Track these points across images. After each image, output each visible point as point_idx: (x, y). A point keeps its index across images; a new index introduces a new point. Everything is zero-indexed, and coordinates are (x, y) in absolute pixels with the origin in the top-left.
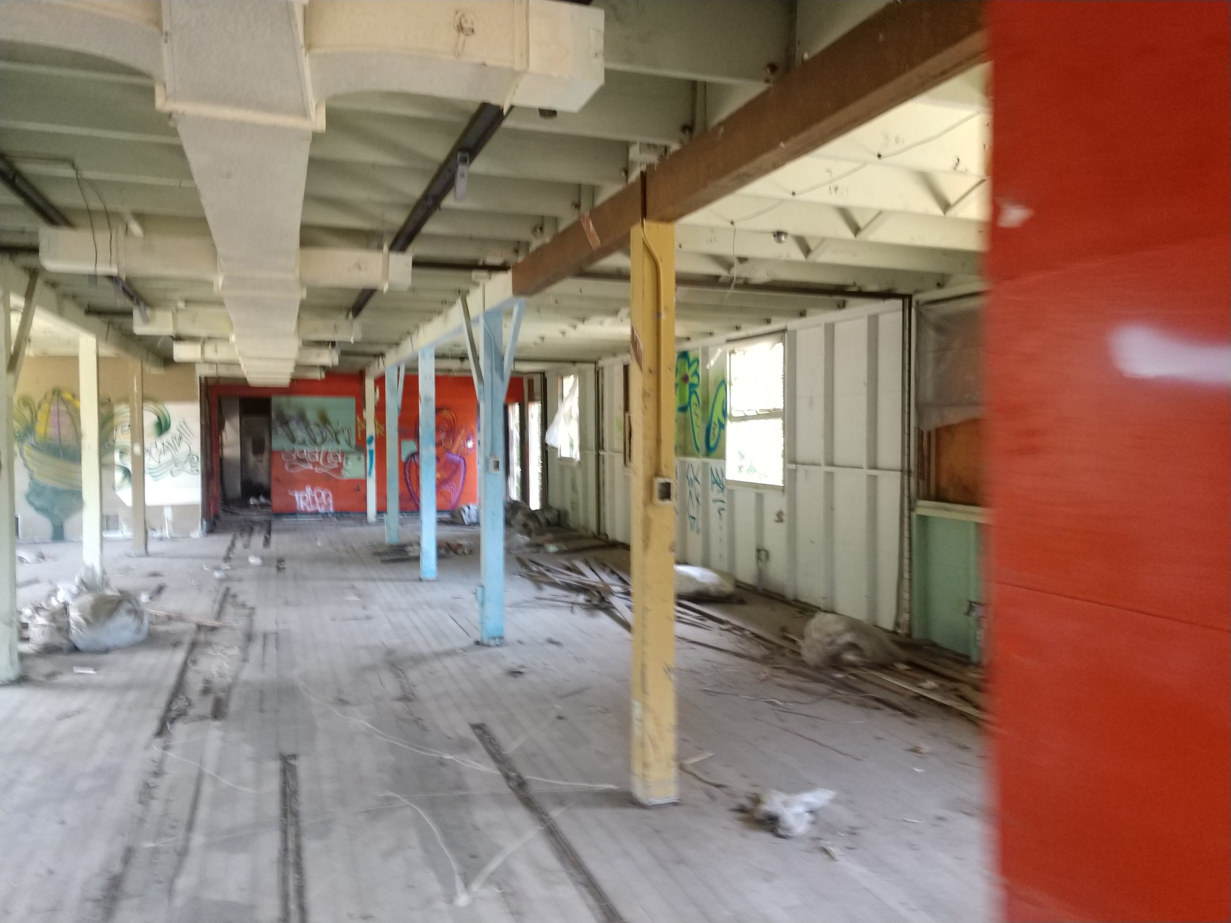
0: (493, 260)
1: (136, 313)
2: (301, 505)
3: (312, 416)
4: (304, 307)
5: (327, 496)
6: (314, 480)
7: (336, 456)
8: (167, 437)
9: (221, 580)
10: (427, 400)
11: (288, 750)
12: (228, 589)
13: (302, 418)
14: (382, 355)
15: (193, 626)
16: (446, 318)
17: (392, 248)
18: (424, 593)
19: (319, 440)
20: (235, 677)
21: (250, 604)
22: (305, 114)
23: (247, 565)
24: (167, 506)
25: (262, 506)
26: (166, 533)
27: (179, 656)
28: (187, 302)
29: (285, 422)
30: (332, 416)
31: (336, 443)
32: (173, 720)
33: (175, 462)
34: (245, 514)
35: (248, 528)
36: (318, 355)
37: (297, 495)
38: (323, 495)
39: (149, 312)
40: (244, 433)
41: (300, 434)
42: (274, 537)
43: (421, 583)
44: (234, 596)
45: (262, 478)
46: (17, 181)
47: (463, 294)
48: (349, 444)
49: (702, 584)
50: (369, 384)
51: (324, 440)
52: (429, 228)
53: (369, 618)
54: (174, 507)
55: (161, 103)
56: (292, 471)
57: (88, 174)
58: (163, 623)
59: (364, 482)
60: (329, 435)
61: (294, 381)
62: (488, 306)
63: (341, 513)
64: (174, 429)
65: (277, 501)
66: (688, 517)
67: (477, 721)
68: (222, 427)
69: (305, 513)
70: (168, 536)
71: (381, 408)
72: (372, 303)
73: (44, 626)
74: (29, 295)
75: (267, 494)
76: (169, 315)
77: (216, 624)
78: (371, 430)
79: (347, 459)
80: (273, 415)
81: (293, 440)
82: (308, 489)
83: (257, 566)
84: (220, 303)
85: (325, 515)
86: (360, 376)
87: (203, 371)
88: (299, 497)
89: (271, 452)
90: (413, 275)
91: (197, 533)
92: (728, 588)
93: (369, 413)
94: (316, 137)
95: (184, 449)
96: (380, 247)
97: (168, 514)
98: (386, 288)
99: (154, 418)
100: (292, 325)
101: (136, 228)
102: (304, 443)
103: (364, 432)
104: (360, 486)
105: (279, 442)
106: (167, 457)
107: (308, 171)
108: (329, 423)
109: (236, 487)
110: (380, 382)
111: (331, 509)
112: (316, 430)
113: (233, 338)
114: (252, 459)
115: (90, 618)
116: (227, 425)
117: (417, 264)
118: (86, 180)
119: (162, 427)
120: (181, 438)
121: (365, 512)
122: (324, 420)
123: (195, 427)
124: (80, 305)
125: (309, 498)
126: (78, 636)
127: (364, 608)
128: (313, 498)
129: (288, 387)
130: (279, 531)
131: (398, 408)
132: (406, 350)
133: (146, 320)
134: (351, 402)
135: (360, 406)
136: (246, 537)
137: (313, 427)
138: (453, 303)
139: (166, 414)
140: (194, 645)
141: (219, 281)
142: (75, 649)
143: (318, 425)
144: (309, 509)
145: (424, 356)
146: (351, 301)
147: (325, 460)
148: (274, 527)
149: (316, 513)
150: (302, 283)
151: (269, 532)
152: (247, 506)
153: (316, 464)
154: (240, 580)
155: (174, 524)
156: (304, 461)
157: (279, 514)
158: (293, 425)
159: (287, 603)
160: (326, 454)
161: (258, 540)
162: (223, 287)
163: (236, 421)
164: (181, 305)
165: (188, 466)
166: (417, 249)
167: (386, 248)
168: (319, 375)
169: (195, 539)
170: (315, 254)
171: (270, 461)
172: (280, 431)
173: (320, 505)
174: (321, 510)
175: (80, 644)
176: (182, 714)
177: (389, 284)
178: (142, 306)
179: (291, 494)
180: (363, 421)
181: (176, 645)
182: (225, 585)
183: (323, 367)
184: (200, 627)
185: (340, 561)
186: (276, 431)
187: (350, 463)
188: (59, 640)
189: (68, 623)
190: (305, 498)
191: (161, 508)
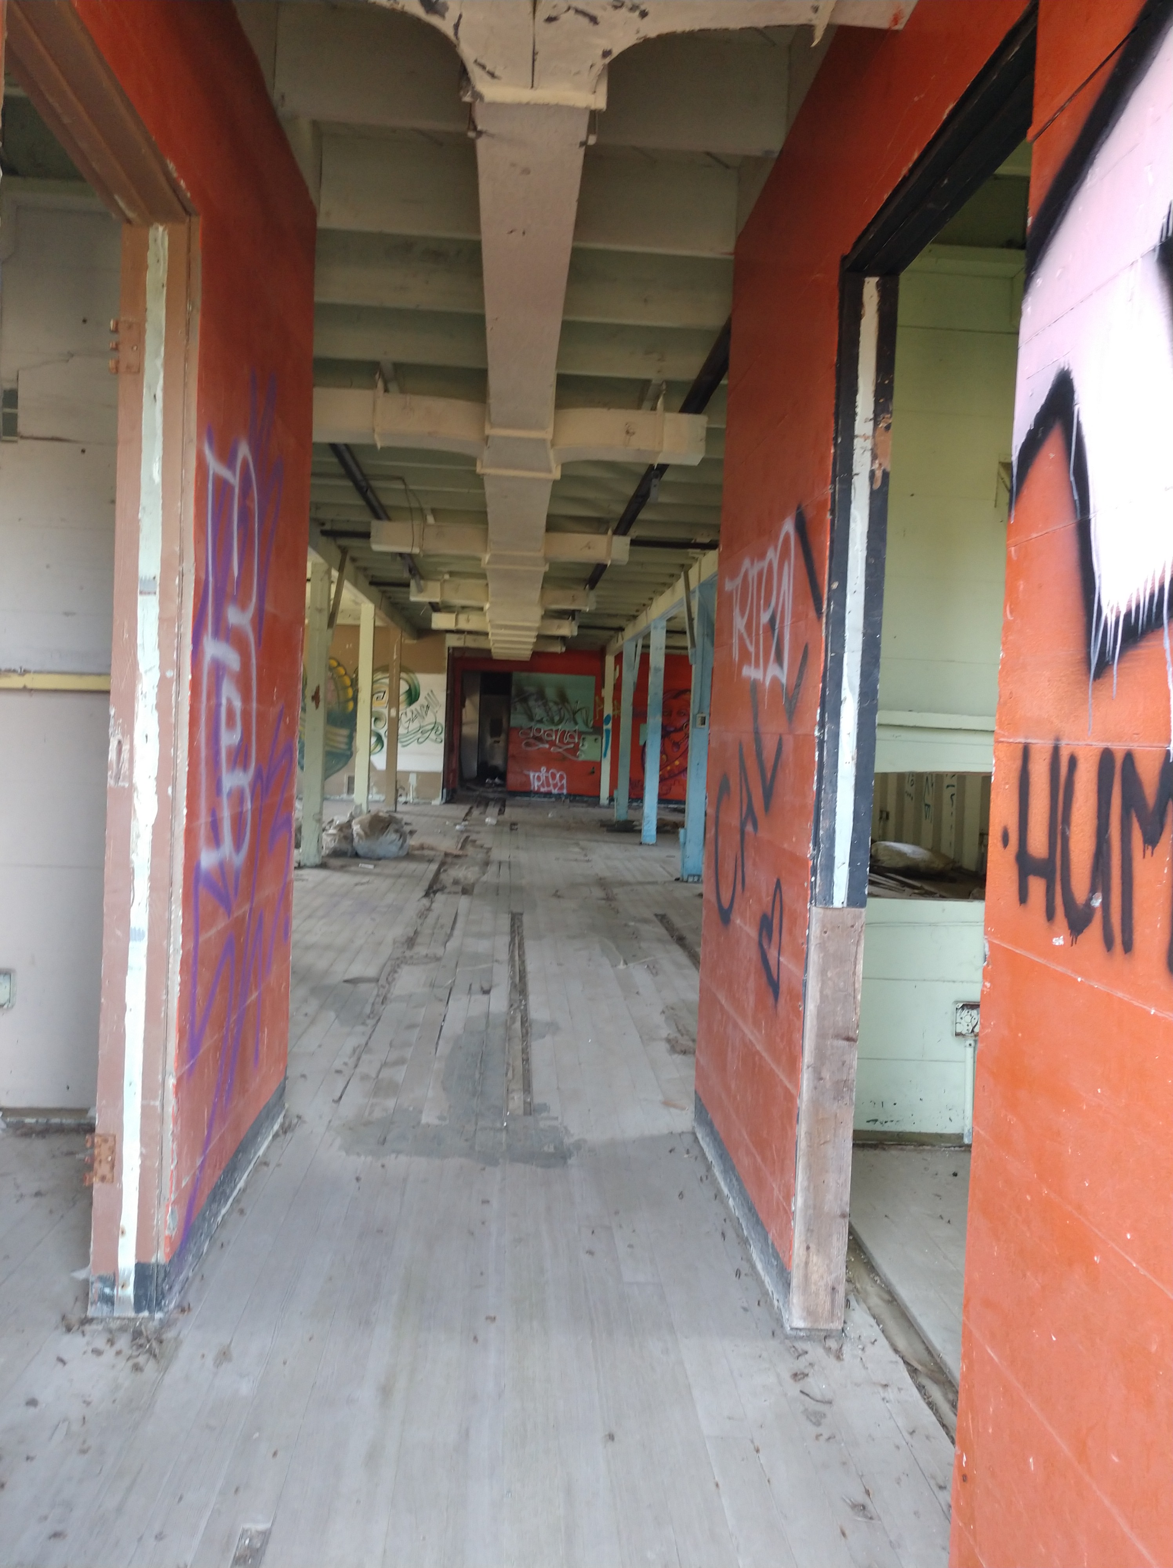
0: (701, 539)
1: (413, 583)
2: (536, 785)
3: (551, 693)
4: (547, 579)
5: (561, 778)
6: (550, 760)
7: (572, 737)
8: (416, 706)
9: (462, 832)
10: (657, 670)
11: (516, 910)
12: (467, 837)
13: (541, 695)
14: (621, 629)
15: (443, 854)
16: (673, 591)
17: (615, 533)
18: (641, 851)
19: (557, 718)
20: (478, 880)
21: (487, 845)
22: (549, 471)
23: (483, 823)
24: (413, 772)
25: (498, 786)
26: (410, 798)
27: (434, 867)
28: (451, 574)
29: (524, 699)
30: (571, 694)
31: (572, 722)
32: (435, 892)
33: (421, 730)
34: (480, 791)
35: (484, 802)
36: (559, 627)
37: (532, 775)
38: (558, 776)
39: (422, 582)
40: (484, 711)
41: (539, 712)
42: (508, 810)
43: (641, 846)
44: (474, 841)
45: (498, 761)
46: (369, 493)
47: (685, 568)
48: (587, 724)
49: (913, 859)
50: (610, 660)
51: (560, 721)
52: (643, 515)
53: (588, 861)
54: (418, 774)
55: (479, 470)
56: (529, 749)
57: (411, 487)
58: (418, 849)
59: (599, 765)
60: (567, 716)
61: (535, 654)
62: (702, 579)
63: (574, 797)
64: (422, 700)
65: (513, 780)
66: (923, 806)
67: (660, 912)
68: (463, 705)
69: (538, 793)
70: (411, 801)
71: (618, 687)
72: (605, 576)
73: (334, 835)
74: (341, 570)
75: (503, 776)
76: (438, 584)
77: (461, 853)
78: (608, 710)
79: (584, 739)
80: (514, 691)
81: (531, 718)
82: (543, 769)
83: (491, 825)
84: (483, 576)
85: (559, 796)
86: (601, 654)
87: (452, 641)
88: (534, 776)
89: (510, 729)
90: (631, 553)
91: (437, 801)
92: (939, 865)
93: (608, 692)
94: (555, 482)
95: (430, 718)
96: (606, 533)
97: (413, 780)
98: (609, 563)
99: (407, 688)
100: (536, 594)
101: (430, 519)
102: (541, 721)
103: (602, 711)
104: (594, 769)
105: (518, 719)
106: (414, 726)
107: (550, 500)
108: (568, 702)
109: (472, 767)
110: (619, 659)
111: (565, 791)
112: (554, 708)
113: (487, 606)
114: (489, 741)
115: (368, 830)
116: (468, 703)
117: (634, 543)
118: (411, 490)
119: (413, 696)
120: (428, 707)
121: (598, 797)
122: (563, 698)
123: (441, 697)
124: (366, 576)
125: (543, 778)
126: (360, 845)
127: (586, 855)
128: (547, 778)
129: (528, 659)
130: (512, 806)
131: (634, 683)
132: (642, 622)
133: (421, 590)
134: (592, 680)
135: (600, 684)
136: (481, 809)
137: (551, 704)
138: (679, 577)
139: (416, 682)
140: (443, 864)
141: (487, 558)
142: (356, 855)
143: (556, 703)
144: (542, 790)
145: (655, 628)
146: (587, 574)
147: (561, 740)
148: (507, 803)
149: (548, 794)
150: (546, 559)
151: (504, 806)
152: (483, 784)
153: (552, 743)
154: (478, 832)
155: (417, 790)
156: (540, 739)
157: (514, 794)
158: (532, 703)
159: (518, 848)
160: (564, 732)
161: (493, 810)
162: (488, 563)
163: (477, 698)
164: (447, 577)
165: (433, 736)
166: (636, 532)
167: (610, 532)
168: (559, 649)
169: (435, 806)
170: (558, 537)
171: (507, 742)
172: (519, 707)
173: (555, 786)
174: (555, 791)
175: (361, 852)
176: (442, 889)
177: (611, 561)
178: (418, 577)
179: (526, 772)
180: (602, 700)
181: (430, 861)
182: (465, 835)
183: (563, 638)
184: (446, 855)
185: (569, 828)
186: (516, 709)
187: (586, 744)
188: (345, 846)
189: (352, 835)
190: (539, 778)
191: (407, 773)
